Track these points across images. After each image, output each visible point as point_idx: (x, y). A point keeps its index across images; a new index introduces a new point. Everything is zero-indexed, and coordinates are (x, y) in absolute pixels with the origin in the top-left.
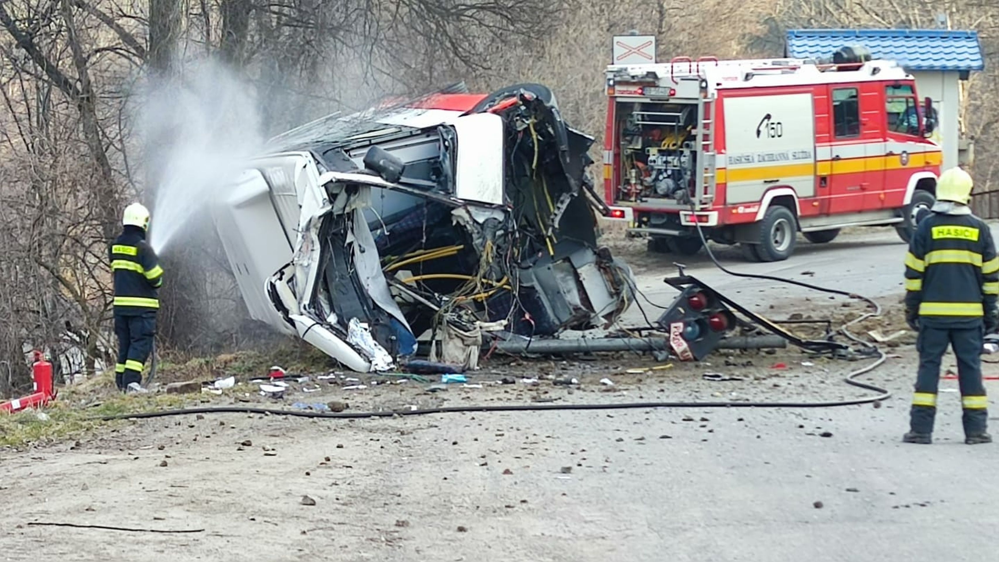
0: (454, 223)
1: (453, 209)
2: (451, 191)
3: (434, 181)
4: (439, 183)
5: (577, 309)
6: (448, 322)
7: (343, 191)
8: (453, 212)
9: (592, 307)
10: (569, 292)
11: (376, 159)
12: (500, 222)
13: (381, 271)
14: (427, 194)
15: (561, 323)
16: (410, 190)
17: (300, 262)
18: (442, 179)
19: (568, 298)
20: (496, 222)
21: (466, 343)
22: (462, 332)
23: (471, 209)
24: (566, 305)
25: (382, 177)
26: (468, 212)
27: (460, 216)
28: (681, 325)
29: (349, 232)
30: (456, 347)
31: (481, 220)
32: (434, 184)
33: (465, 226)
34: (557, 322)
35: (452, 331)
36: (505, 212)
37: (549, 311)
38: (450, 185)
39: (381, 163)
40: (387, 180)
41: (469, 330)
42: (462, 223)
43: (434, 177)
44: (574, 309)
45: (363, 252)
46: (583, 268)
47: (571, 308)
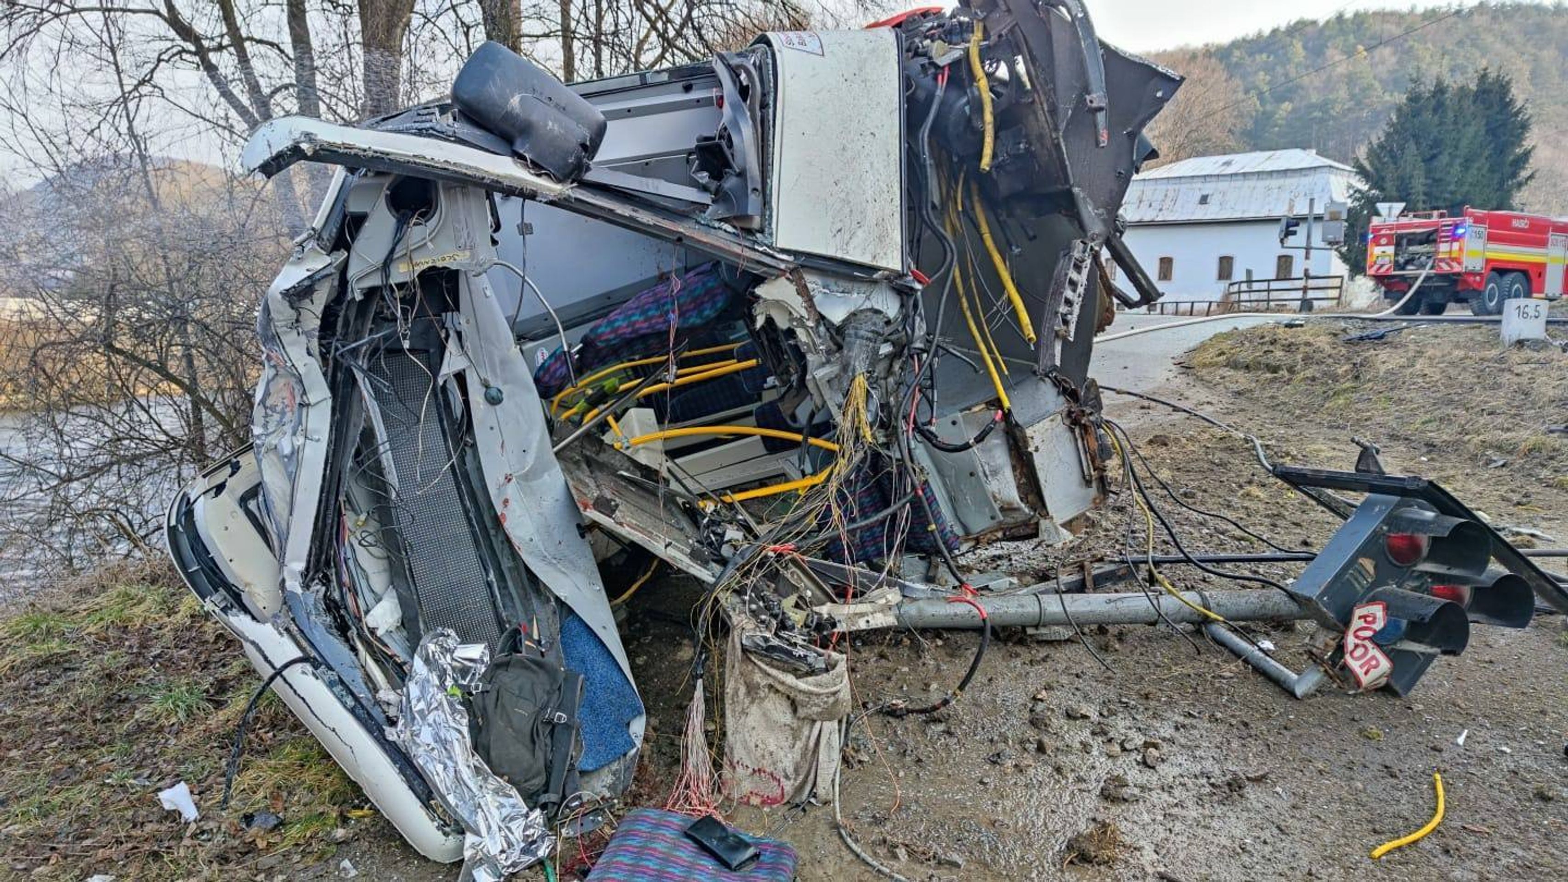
0: (760, 322)
1: (759, 280)
2: (756, 223)
3: (704, 189)
4: (720, 196)
5: (1007, 509)
6: (744, 650)
7: (382, 203)
8: (758, 291)
9: (1044, 506)
10: (995, 473)
11: (493, 90)
12: (888, 323)
13: (550, 452)
14: (681, 228)
15: (967, 532)
16: (623, 210)
17: (273, 440)
18: (730, 183)
19: (993, 486)
20: (880, 321)
21: (801, 712)
22: (790, 679)
23: (813, 282)
24: (985, 499)
25: (518, 156)
26: (803, 291)
27: (779, 304)
28: (1378, 610)
29: (452, 346)
30: (771, 725)
31: (837, 316)
32: (706, 199)
33: (790, 333)
34: (958, 531)
35: (758, 677)
36: (903, 293)
37: (945, 509)
38: (754, 202)
39: (515, 101)
40: (537, 167)
41: (812, 672)
42: (782, 323)
43: (704, 177)
44: (1002, 509)
45: (494, 400)
46: (1037, 427)
47: (996, 506)
